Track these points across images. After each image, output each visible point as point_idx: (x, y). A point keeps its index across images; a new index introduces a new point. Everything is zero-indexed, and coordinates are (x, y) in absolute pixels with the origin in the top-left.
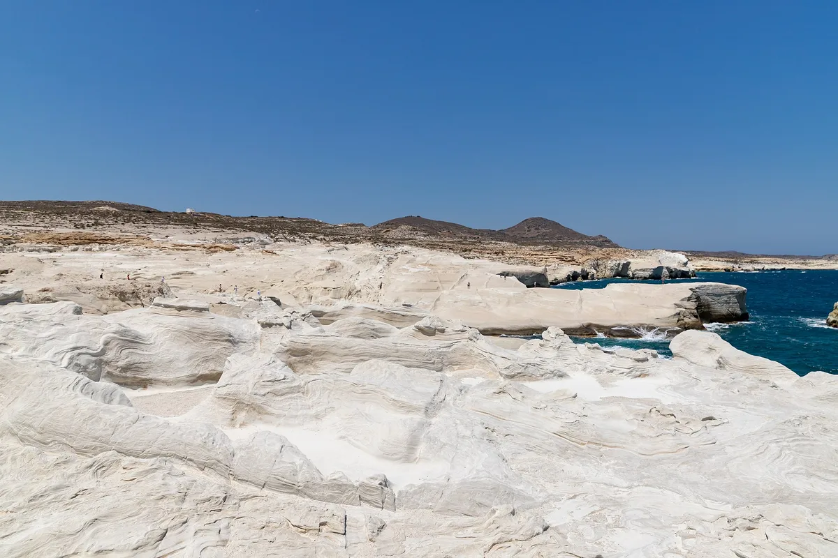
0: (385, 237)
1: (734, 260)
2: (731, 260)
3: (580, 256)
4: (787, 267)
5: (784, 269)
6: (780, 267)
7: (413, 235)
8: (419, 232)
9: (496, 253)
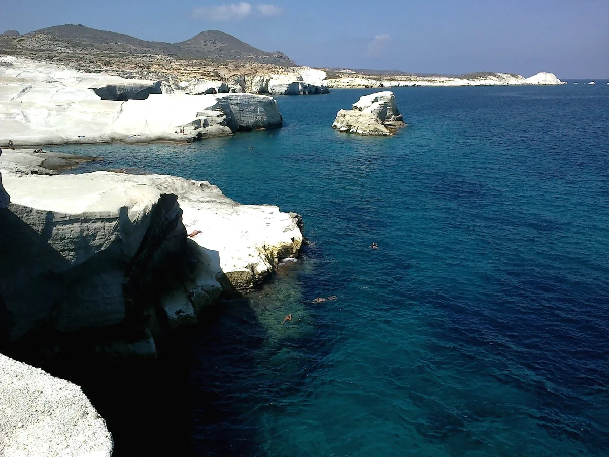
0: (18, 46)
1: (377, 77)
2: (376, 77)
3: (228, 72)
4: (417, 84)
5: (414, 85)
6: (410, 84)
7: (52, 46)
8: (60, 43)
9: (141, 67)
